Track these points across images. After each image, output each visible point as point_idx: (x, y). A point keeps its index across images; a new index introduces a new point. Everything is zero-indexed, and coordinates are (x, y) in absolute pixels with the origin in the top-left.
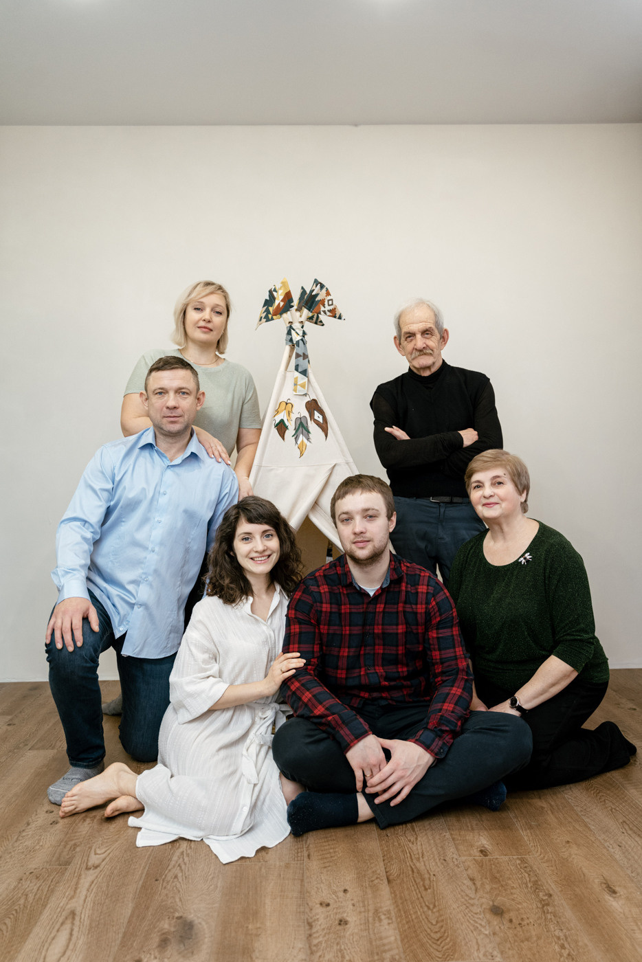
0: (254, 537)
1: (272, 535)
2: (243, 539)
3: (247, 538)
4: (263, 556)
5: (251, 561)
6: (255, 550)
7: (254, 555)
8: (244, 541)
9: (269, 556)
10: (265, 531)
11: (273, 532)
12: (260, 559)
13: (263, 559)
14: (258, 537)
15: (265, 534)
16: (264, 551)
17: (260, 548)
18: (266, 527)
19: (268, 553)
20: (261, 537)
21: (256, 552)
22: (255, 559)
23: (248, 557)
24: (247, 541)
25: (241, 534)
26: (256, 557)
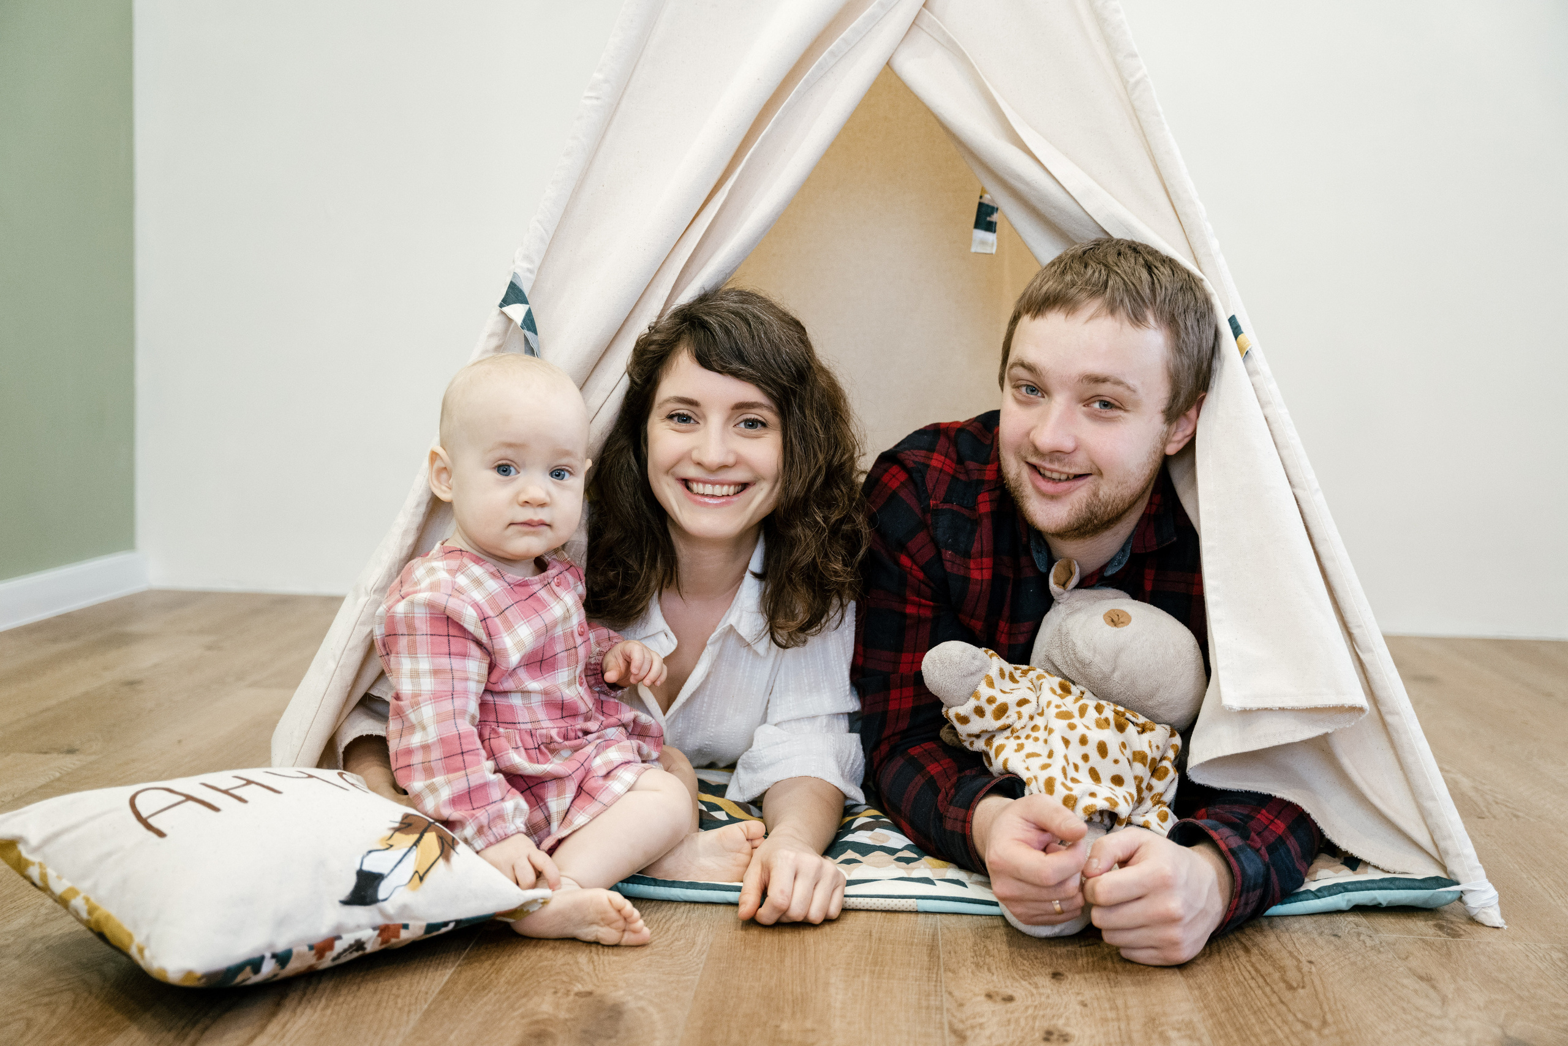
0: (704, 417)
1: (764, 425)
2: (671, 417)
3: (685, 415)
4: (722, 484)
5: (679, 488)
6: (696, 456)
7: (691, 472)
8: (674, 424)
9: (744, 486)
10: (741, 407)
11: (771, 417)
13: (718, 490)
14: (715, 420)
15: (743, 419)
16: (724, 467)
17: (713, 455)
18: (749, 393)
19: (740, 475)
20: (729, 419)
21: (700, 464)
22: (695, 487)
23: (673, 474)
24: (683, 426)
25: (668, 401)
26: (698, 481)
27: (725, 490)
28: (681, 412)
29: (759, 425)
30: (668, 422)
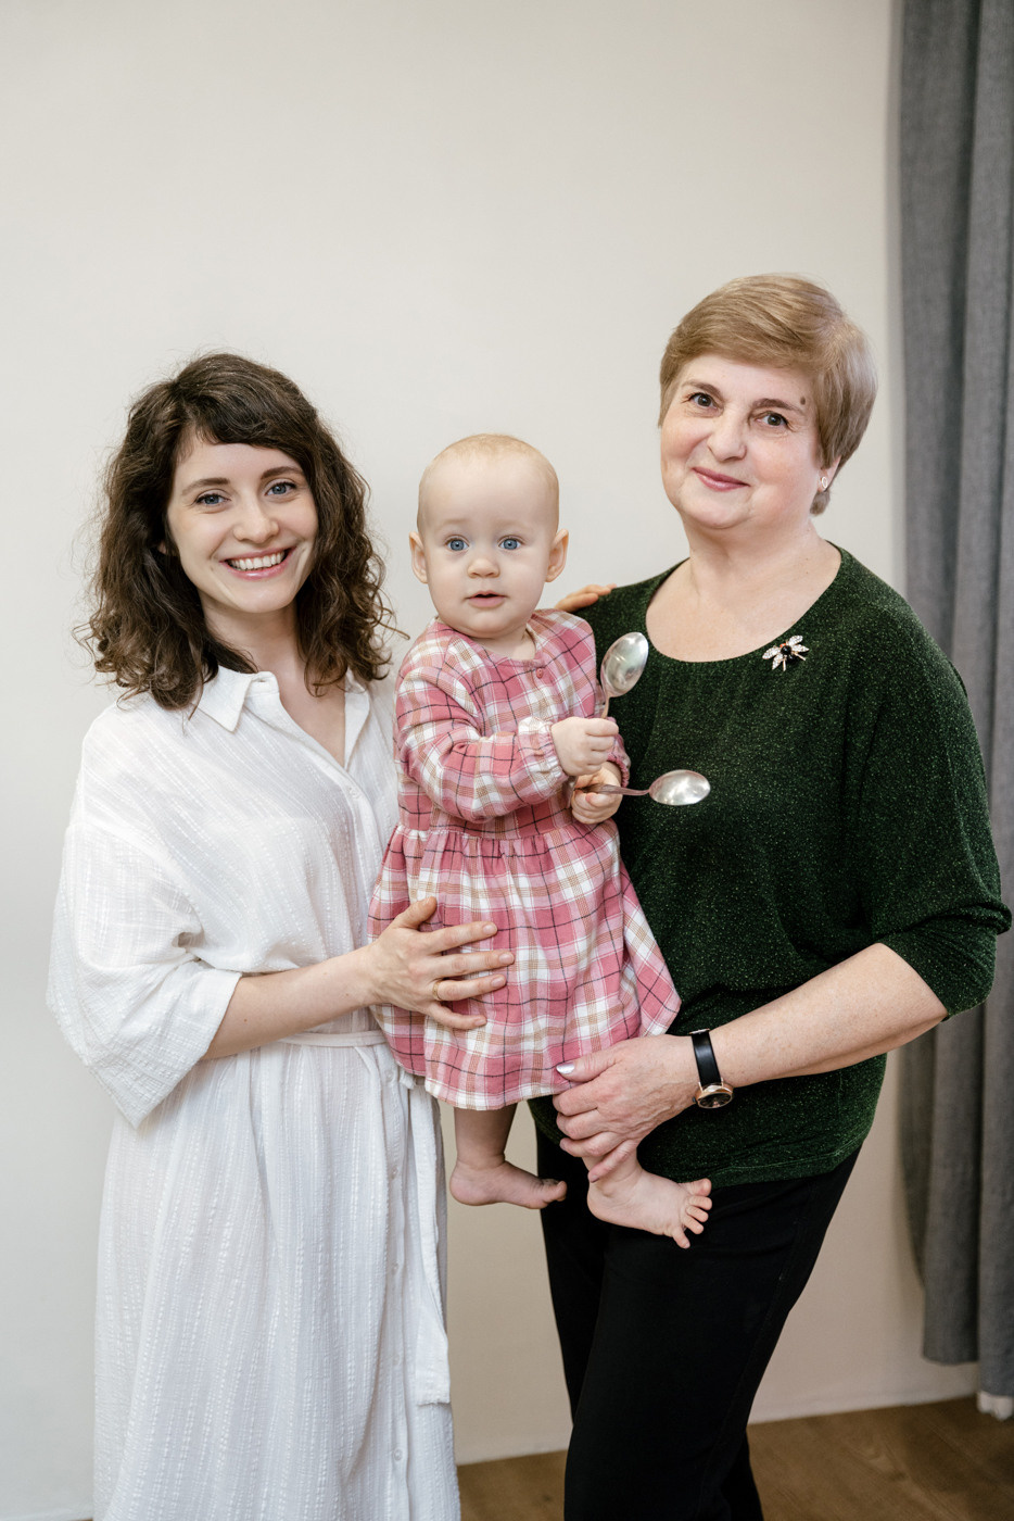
0: (235, 492)
1: (293, 486)
2: (199, 500)
3: (214, 495)
4: (268, 554)
5: (224, 568)
6: (240, 533)
7: (235, 550)
8: (204, 507)
9: (286, 552)
10: (269, 474)
11: (298, 478)
12: (257, 563)
13: (267, 561)
14: (247, 493)
15: (273, 486)
16: (271, 537)
17: (257, 527)
18: (275, 458)
20: (259, 490)
21: (245, 540)
22: (242, 564)
23: (215, 558)
24: (212, 507)
25: (195, 485)
26: (244, 558)
27: (274, 559)
28: (210, 493)
29: (288, 488)
30: (197, 507)
